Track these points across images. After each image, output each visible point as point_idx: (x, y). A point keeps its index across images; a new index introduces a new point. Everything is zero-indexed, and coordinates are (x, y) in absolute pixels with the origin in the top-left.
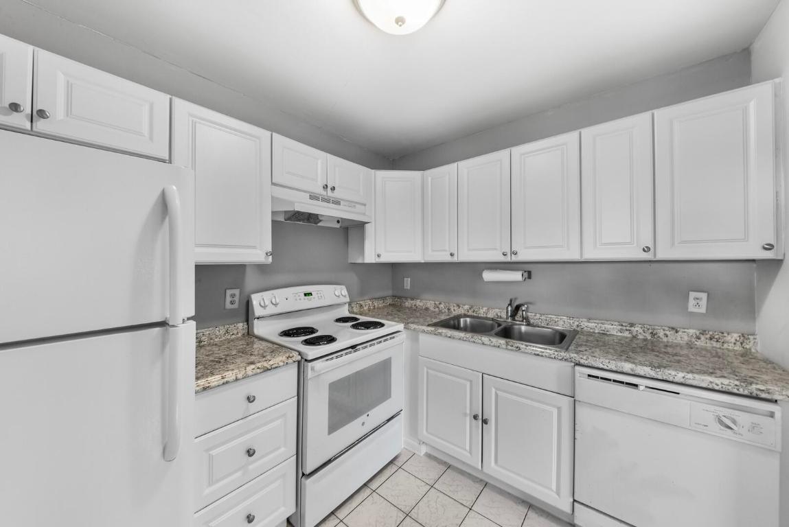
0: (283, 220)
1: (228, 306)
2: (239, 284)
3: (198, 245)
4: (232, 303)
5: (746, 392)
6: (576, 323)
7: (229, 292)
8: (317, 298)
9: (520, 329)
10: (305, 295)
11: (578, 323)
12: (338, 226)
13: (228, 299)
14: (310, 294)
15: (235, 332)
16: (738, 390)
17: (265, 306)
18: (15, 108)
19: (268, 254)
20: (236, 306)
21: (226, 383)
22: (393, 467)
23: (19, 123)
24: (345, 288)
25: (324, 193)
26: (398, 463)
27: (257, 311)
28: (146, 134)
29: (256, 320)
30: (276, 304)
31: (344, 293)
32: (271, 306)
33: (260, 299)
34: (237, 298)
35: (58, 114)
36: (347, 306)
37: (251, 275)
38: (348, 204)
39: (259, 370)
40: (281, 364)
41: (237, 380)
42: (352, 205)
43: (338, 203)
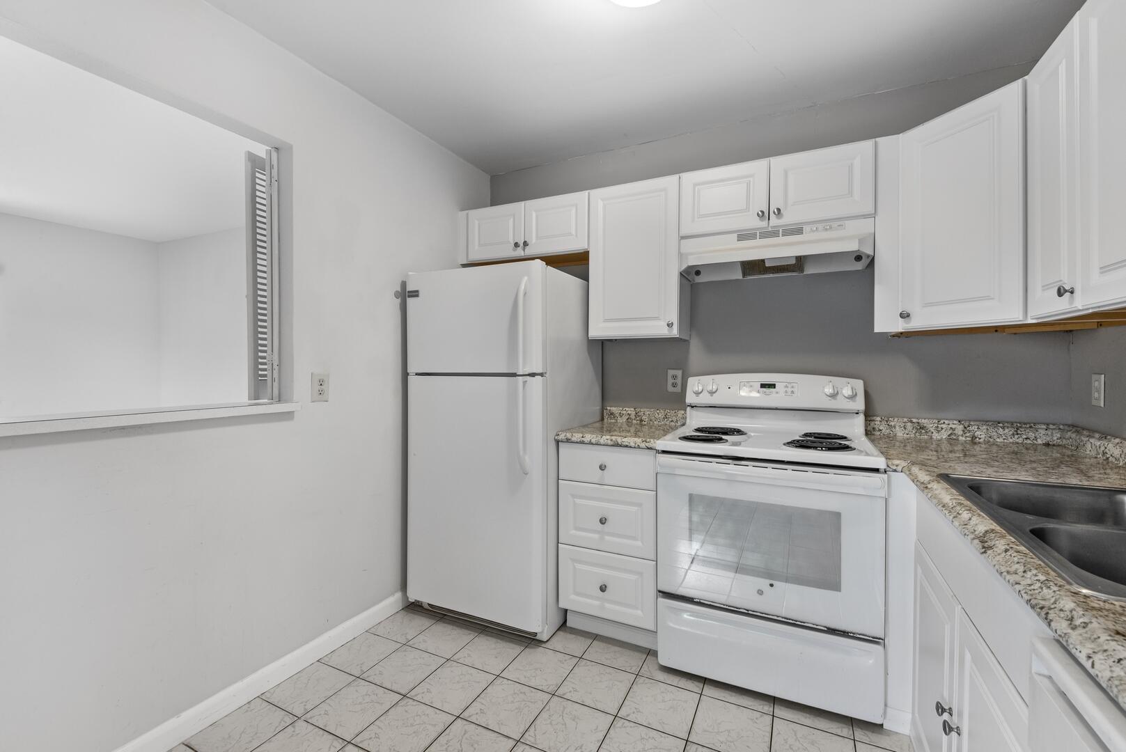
0: (740, 276)
1: (670, 389)
2: (682, 364)
3: (606, 321)
4: (674, 385)
7: (671, 372)
8: (782, 394)
10: (763, 386)
12: (859, 267)
13: (670, 381)
14: (773, 386)
15: (674, 419)
17: (697, 394)
18: (516, 245)
19: (670, 325)
20: (678, 389)
21: (582, 442)
22: (846, 731)
23: (520, 253)
24: (859, 385)
25: (764, 224)
26: (860, 734)
27: (690, 398)
28: (574, 233)
29: (688, 408)
30: (712, 393)
31: (847, 391)
32: (705, 394)
33: (694, 384)
34: (679, 381)
35: (533, 240)
36: (861, 418)
37: (696, 353)
38: (820, 226)
39: (609, 442)
40: (632, 444)
41: (591, 443)
42: (835, 224)
43: (799, 231)
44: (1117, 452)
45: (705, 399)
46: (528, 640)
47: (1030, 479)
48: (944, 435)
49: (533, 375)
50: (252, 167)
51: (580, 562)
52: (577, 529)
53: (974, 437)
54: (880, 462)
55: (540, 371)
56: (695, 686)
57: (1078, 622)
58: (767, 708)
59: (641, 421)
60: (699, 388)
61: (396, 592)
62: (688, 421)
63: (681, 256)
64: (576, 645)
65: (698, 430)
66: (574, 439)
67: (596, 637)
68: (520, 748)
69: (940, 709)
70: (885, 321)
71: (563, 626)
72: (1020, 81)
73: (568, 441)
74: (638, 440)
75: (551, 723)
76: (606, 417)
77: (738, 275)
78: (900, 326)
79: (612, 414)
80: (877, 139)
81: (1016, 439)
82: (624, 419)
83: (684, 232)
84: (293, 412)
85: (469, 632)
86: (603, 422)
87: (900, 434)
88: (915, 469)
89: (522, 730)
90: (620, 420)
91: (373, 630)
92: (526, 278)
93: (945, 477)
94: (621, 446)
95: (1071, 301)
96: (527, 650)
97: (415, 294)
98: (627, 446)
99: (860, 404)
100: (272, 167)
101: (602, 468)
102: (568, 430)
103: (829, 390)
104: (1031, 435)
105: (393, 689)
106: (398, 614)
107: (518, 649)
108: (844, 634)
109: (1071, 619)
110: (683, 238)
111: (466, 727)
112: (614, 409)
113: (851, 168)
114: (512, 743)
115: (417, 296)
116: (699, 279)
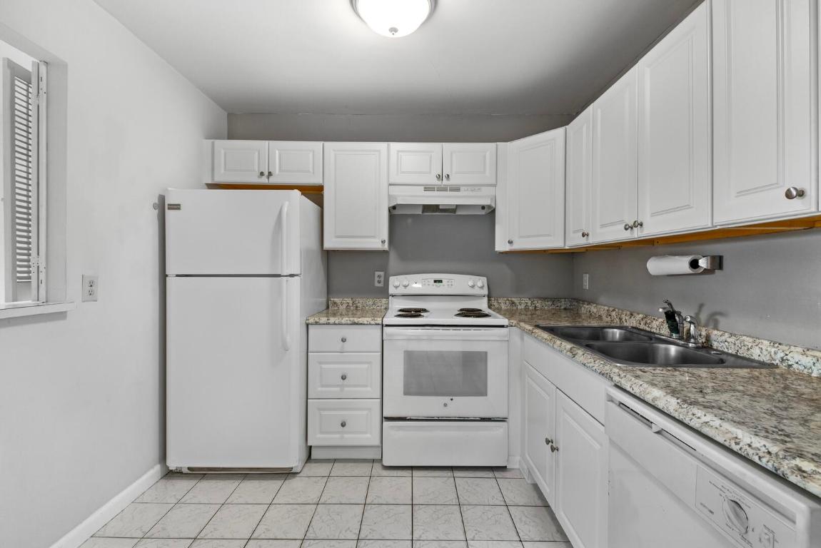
0: (420, 213)
1: (377, 284)
2: (384, 268)
3: (337, 237)
4: (379, 282)
5: (769, 466)
6: (781, 355)
7: (377, 273)
8: (446, 286)
9: (667, 350)
10: (435, 281)
11: (782, 355)
12: (483, 212)
13: (377, 279)
14: (441, 281)
15: (379, 304)
16: (760, 458)
17: (396, 287)
18: (262, 174)
19: (383, 242)
20: (381, 285)
21: (329, 324)
22: (490, 474)
23: (264, 180)
24: (484, 279)
25: (439, 183)
26: (498, 474)
27: (392, 290)
28: (311, 170)
29: (390, 298)
30: (405, 286)
31: (480, 284)
32: (401, 287)
33: (394, 281)
34: (382, 279)
35: (276, 171)
36: (486, 299)
37: (393, 261)
38: (469, 189)
39: (349, 322)
40: (366, 322)
41: (335, 324)
42: (477, 188)
43: (458, 190)
44: (595, 310)
45: (401, 291)
46: (286, 474)
47: (569, 325)
48: (523, 306)
49: (292, 276)
50: (11, 74)
51: (324, 409)
52: (322, 386)
53: (536, 307)
54: (505, 321)
55: (298, 272)
56: (407, 473)
57: (622, 376)
58: (449, 474)
59: (357, 307)
60: (397, 283)
61: (155, 465)
62: (390, 305)
63: (390, 197)
64: (323, 469)
65: (401, 310)
66: (321, 322)
67: (335, 461)
68: (306, 543)
69: (548, 442)
70: (501, 246)
71: (309, 458)
72: (564, 128)
73: (317, 323)
74: (369, 319)
75: (323, 521)
76: (330, 305)
77: (419, 212)
78: (507, 248)
79: (335, 303)
80: (498, 143)
81: (553, 307)
82: (345, 306)
83: (392, 181)
84: (66, 312)
85: (233, 481)
86: (328, 308)
87: (503, 307)
88: (522, 324)
89: (304, 532)
90: (341, 307)
91: (137, 501)
92: (287, 203)
93: (537, 326)
94: (357, 324)
95: (587, 239)
96: (287, 481)
97: (176, 207)
98: (361, 324)
99: (485, 292)
100: (39, 79)
101: (344, 340)
102: (313, 315)
103: (471, 283)
104: (559, 304)
105: (181, 536)
106: (158, 483)
107: (279, 483)
108: (489, 420)
109: (619, 375)
110: (390, 185)
111: (259, 543)
112: (336, 300)
113: (485, 157)
114: (300, 542)
115: (179, 209)
116: (396, 212)
